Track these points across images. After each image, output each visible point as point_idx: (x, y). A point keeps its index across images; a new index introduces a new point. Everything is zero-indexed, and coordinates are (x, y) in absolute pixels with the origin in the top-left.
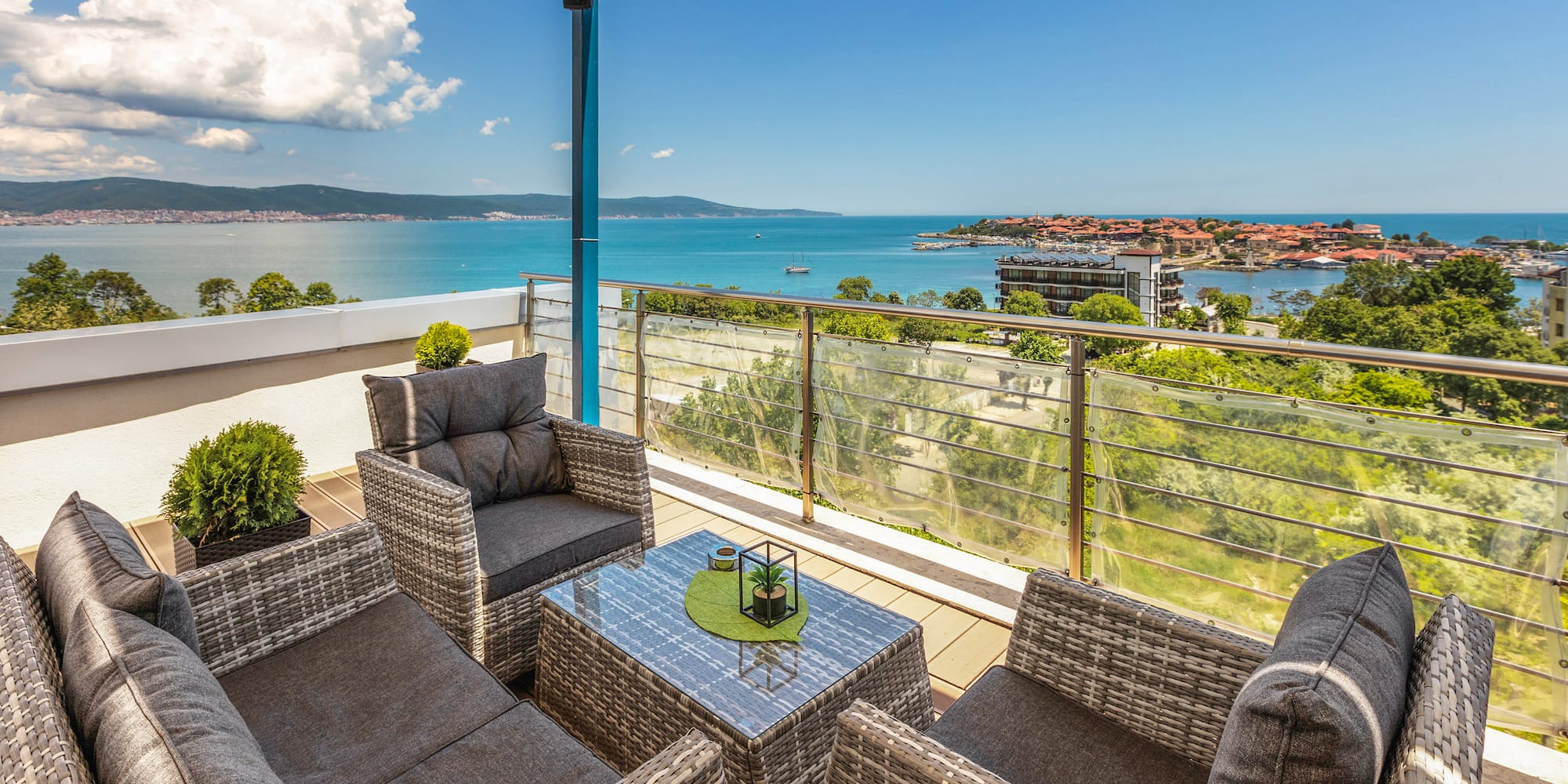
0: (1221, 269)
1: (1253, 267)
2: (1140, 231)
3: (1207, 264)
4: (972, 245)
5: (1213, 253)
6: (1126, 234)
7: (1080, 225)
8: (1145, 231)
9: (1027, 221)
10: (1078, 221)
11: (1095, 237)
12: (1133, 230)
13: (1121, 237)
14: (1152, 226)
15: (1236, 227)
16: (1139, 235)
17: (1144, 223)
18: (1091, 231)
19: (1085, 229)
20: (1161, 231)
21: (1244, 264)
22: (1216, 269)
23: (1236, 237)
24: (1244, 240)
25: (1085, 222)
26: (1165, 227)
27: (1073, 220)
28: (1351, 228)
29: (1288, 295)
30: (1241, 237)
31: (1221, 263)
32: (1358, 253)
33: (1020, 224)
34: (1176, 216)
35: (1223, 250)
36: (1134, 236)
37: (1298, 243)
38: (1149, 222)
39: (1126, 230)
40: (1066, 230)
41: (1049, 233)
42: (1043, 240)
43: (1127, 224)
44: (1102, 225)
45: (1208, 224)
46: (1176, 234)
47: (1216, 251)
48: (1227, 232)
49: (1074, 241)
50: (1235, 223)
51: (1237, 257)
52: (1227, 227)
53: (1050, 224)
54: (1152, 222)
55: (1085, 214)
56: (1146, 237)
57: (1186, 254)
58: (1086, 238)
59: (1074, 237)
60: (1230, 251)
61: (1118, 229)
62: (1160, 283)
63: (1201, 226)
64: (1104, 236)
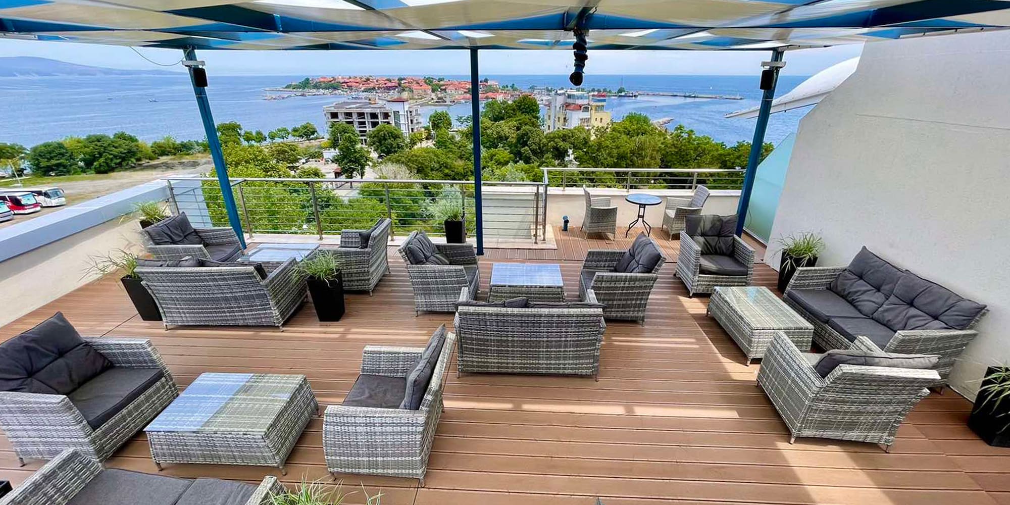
0: (436, 105)
1: (449, 103)
2: (397, 85)
3: (430, 103)
4: (303, 95)
5: (432, 97)
6: (390, 87)
7: (365, 82)
8: (400, 85)
9: (334, 79)
10: (364, 79)
11: (374, 89)
12: (393, 84)
14: (402, 82)
15: (442, 83)
16: (397, 87)
17: (398, 80)
18: (372, 85)
19: (368, 84)
20: (407, 85)
21: (444, 102)
22: (434, 105)
23: (442, 88)
24: (445, 90)
25: (368, 79)
26: (409, 83)
27: (361, 78)
28: (487, 82)
29: (463, 118)
30: (444, 87)
31: (436, 102)
32: (490, 94)
33: (331, 81)
34: (414, 76)
35: (436, 95)
36: (394, 88)
37: (467, 91)
38: (400, 79)
39: (389, 84)
40: (357, 84)
41: (348, 86)
42: (346, 92)
43: (389, 80)
44: (377, 81)
45: (429, 81)
46: (414, 86)
47: (433, 95)
48: (437, 85)
49: (363, 92)
50: (440, 80)
51: (442, 98)
52: (437, 82)
53: (348, 81)
54: (402, 79)
55: (367, 75)
56: (400, 88)
57: (420, 97)
58: (369, 89)
59: (362, 89)
60: (439, 96)
61: (386, 84)
62: (409, 116)
63: (425, 82)
64: (379, 88)
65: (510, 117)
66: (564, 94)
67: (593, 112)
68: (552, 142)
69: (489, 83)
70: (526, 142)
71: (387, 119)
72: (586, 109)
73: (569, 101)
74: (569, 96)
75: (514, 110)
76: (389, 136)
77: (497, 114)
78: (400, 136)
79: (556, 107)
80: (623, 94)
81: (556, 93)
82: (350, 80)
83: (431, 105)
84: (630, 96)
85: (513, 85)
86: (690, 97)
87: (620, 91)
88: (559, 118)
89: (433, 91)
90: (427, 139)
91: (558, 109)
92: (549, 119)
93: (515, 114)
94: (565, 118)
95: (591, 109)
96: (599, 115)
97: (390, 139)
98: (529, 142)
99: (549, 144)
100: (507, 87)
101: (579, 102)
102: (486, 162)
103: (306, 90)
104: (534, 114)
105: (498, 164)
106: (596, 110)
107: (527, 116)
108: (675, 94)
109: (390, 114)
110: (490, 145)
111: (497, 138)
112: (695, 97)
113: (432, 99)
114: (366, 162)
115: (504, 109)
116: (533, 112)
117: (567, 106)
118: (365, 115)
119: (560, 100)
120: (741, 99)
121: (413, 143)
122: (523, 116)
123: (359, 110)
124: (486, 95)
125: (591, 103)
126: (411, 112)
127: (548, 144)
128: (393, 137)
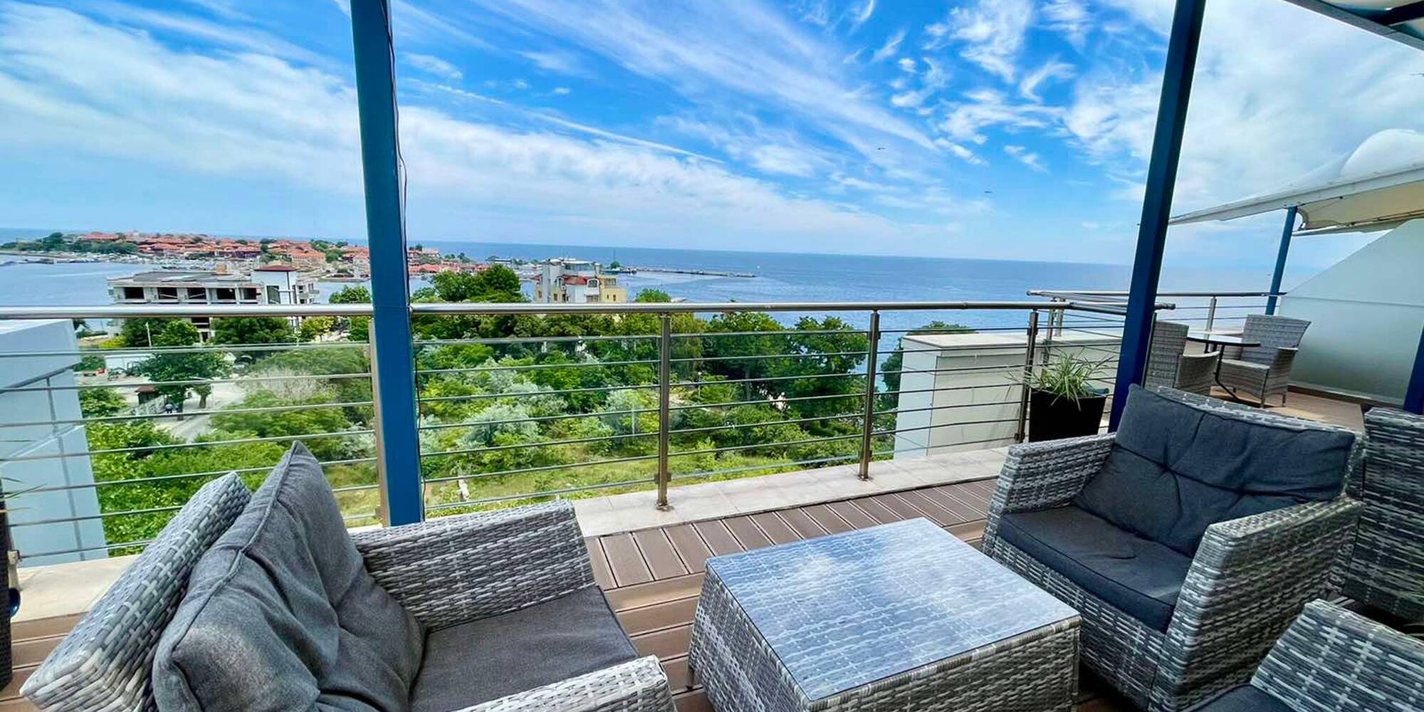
1: (359, 278)
2: (258, 249)
3: (324, 277)
4: (45, 262)
5: (327, 269)
6: (245, 253)
7: (192, 243)
8: (264, 250)
9: (123, 236)
10: (189, 239)
11: (211, 254)
12: (252, 249)
13: (242, 255)
14: (269, 246)
15: (342, 249)
16: (258, 253)
17: (262, 242)
18: (206, 249)
19: (199, 247)
20: (279, 250)
21: (353, 276)
22: (332, 281)
23: (344, 255)
24: (350, 258)
25: (198, 240)
26: (282, 247)
27: (182, 238)
28: (421, 250)
30: (348, 255)
31: (335, 276)
32: (427, 267)
33: (114, 240)
34: (291, 238)
35: (335, 266)
36: (254, 254)
38: (265, 242)
39: (244, 249)
40: (175, 247)
41: (153, 249)
42: (151, 258)
43: (244, 243)
44: (218, 243)
45: (319, 246)
46: (293, 253)
47: (330, 267)
48: (335, 252)
49: (187, 258)
50: (340, 245)
51: (346, 271)
52: (334, 248)
53: (155, 240)
54: (268, 242)
55: (196, 232)
56: (264, 256)
57: (305, 269)
58: (201, 255)
59: (186, 254)
60: (341, 267)
61: (236, 247)
62: (297, 293)
63: (314, 247)
64: (222, 254)
65: (475, 294)
66: (559, 263)
67: (602, 287)
68: (556, 327)
69: (424, 251)
70: (512, 328)
71: (255, 298)
72: (594, 284)
73: (568, 272)
74: (567, 267)
75: (481, 285)
76: (261, 325)
77: (454, 290)
78: (283, 325)
79: (549, 280)
80: (618, 269)
81: (549, 263)
82: (158, 240)
83: (325, 280)
84: (626, 272)
85: (463, 254)
86: (697, 273)
87: (614, 266)
88: (555, 295)
89: (329, 260)
90: (332, 330)
91: (552, 282)
92: (540, 296)
93: (484, 291)
94: (564, 296)
95: (600, 284)
96: (611, 291)
97: (262, 330)
98: (515, 329)
99: (552, 329)
100: (453, 256)
101: (583, 274)
102: (447, 359)
103: (53, 252)
104: (513, 290)
105: (468, 362)
106: (606, 285)
107: (502, 294)
108: (680, 270)
109: (258, 291)
110: (448, 334)
111: (459, 324)
112: (703, 274)
113: (328, 272)
114: (214, 369)
115: (465, 284)
116: (511, 288)
117: (565, 279)
118: (207, 291)
119: (555, 272)
120: (753, 276)
121: (307, 335)
122: (498, 294)
123: (192, 285)
124: (420, 267)
125: (599, 276)
126: (301, 288)
127: (549, 329)
128: (268, 327)
